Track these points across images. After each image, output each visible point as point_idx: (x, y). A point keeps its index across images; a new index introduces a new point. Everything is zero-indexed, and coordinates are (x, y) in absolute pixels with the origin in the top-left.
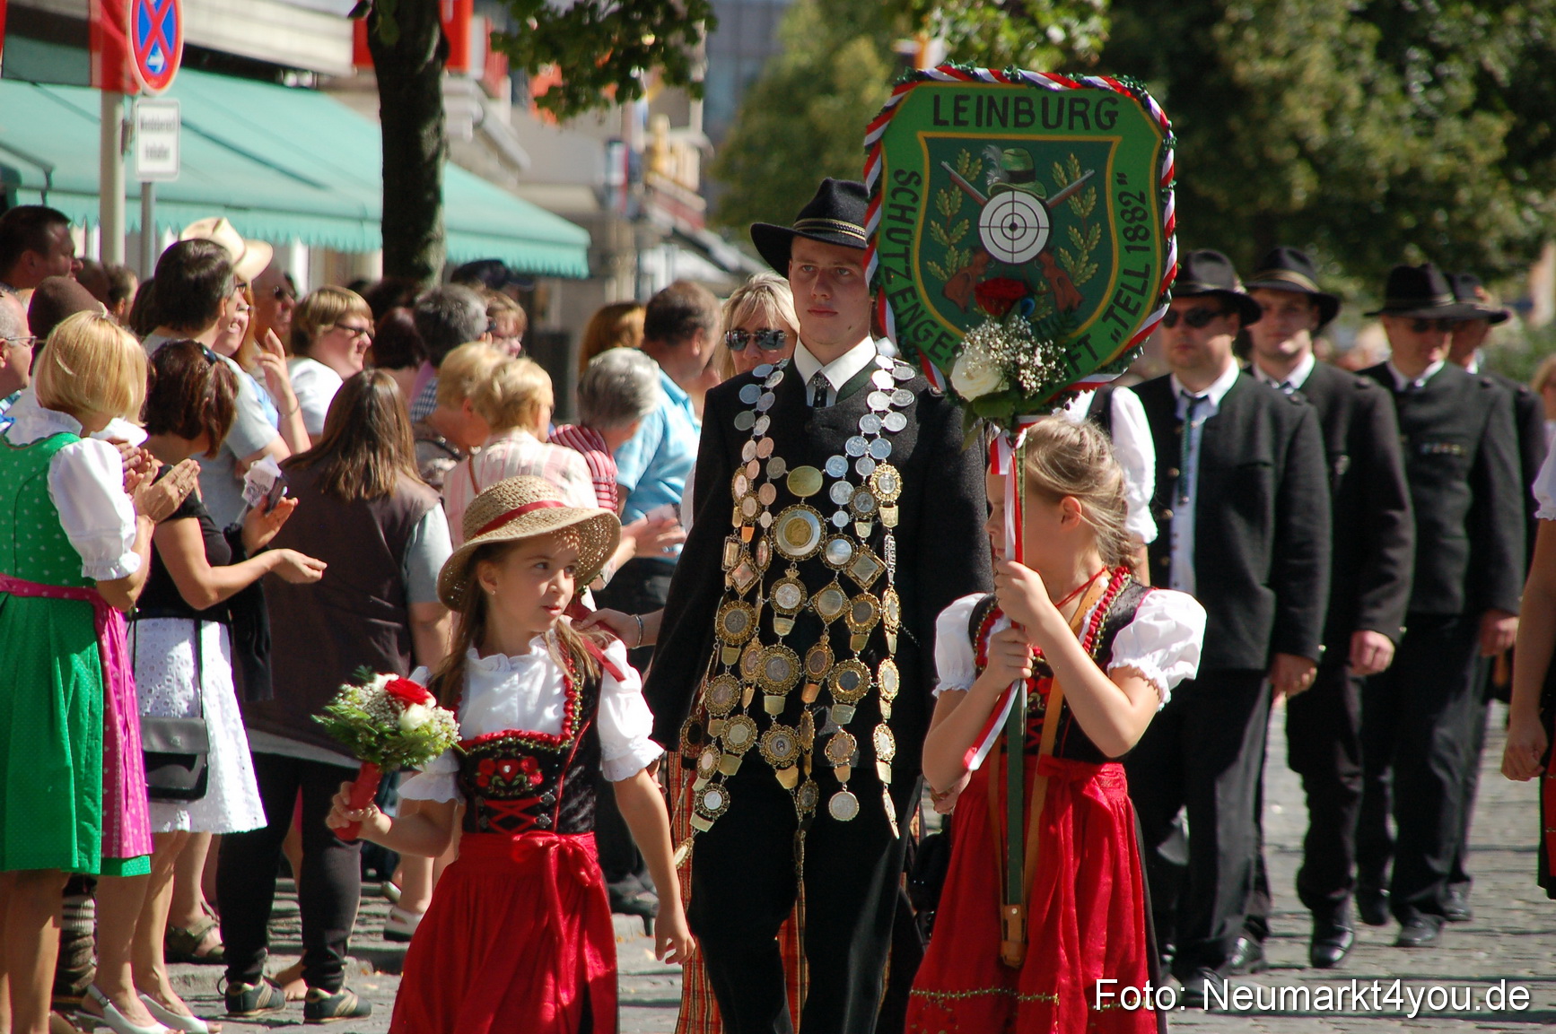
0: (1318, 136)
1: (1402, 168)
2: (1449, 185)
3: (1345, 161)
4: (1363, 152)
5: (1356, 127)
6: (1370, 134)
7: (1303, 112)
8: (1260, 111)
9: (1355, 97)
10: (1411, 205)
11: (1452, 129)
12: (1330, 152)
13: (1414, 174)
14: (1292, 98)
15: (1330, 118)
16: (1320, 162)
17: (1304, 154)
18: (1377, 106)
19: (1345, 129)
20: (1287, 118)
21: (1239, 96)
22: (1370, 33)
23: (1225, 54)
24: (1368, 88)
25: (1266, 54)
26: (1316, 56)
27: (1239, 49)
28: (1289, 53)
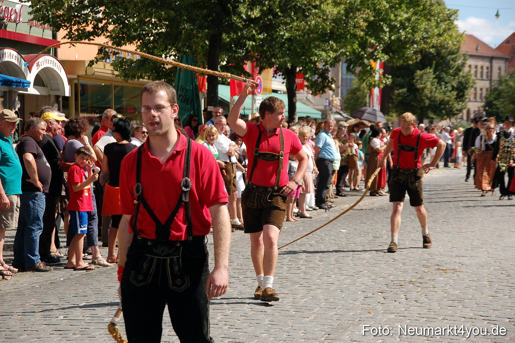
0: (429, 95)
1: (441, 100)
2: (448, 102)
3: (433, 99)
4: (436, 97)
5: (435, 94)
6: (436, 95)
7: (427, 92)
8: (421, 92)
9: (434, 90)
10: (443, 105)
11: (448, 94)
12: (431, 97)
13: (443, 100)
14: (425, 90)
15: (431, 92)
16: (429, 99)
17: (427, 98)
18: (437, 91)
19: (433, 94)
20: (425, 93)
21: (417, 90)
22: (436, 80)
23: (415, 84)
24: (436, 88)
25: (421, 84)
26: (429, 84)
27: (417, 83)
28: (425, 84)
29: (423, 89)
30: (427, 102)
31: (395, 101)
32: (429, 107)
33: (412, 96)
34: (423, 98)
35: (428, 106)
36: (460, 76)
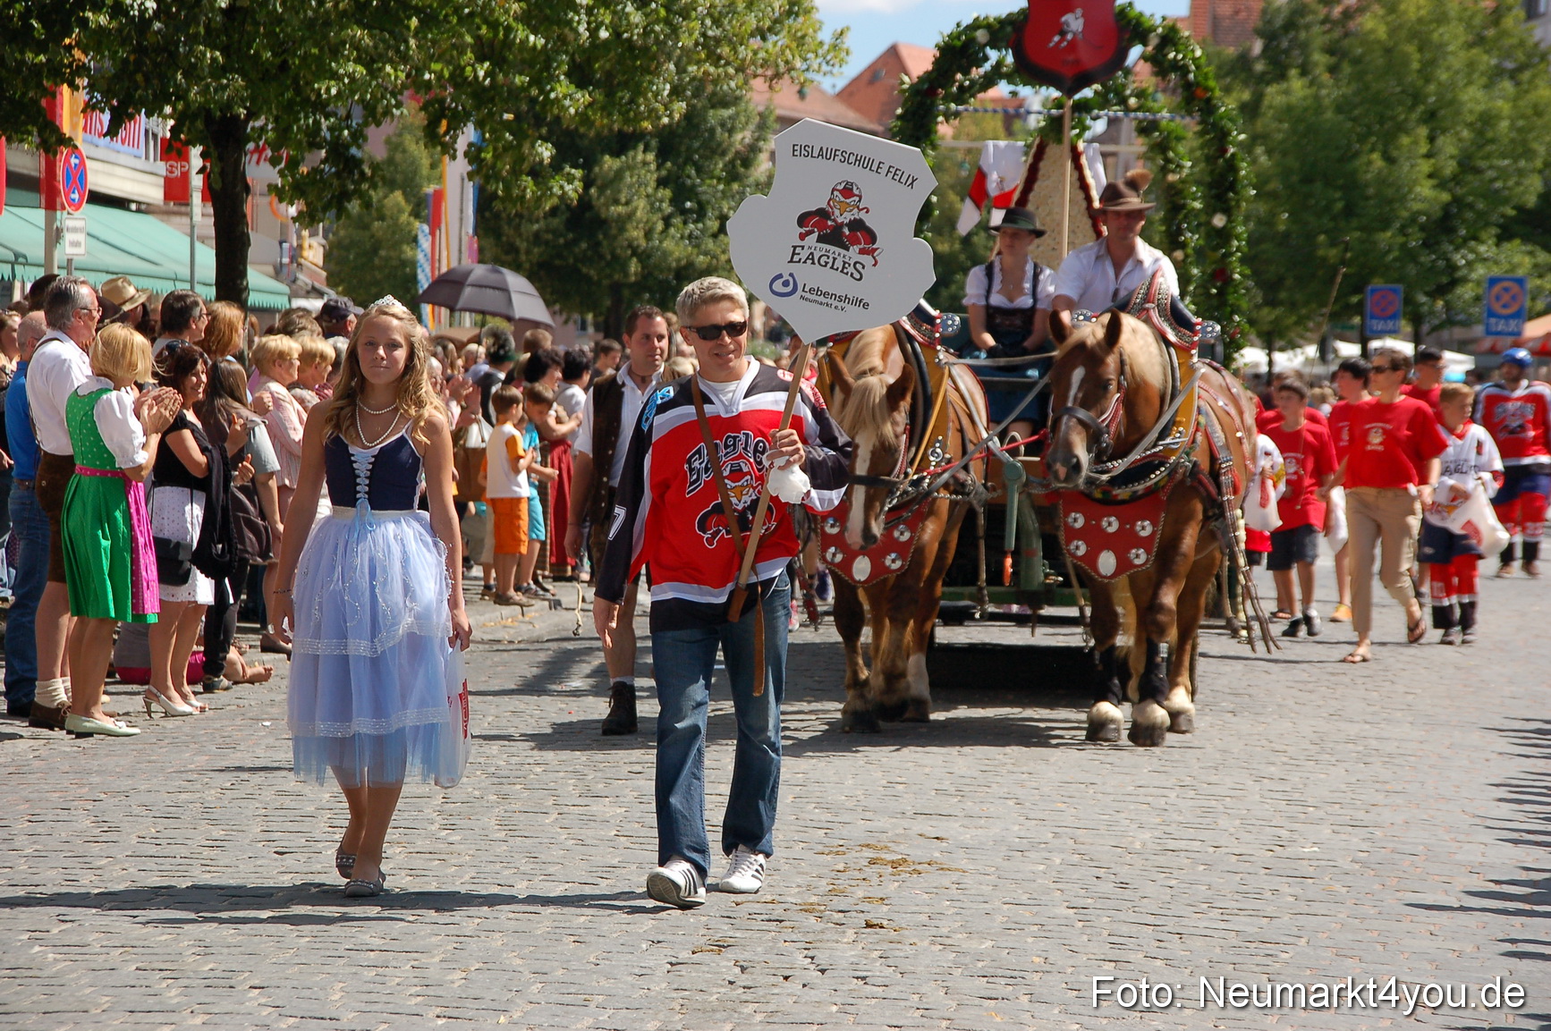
0: (643, 243)
1: (683, 262)
3: (655, 258)
4: (665, 254)
5: (661, 241)
6: (668, 244)
7: (635, 234)
8: (614, 231)
9: (660, 226)
12: (648, 253)
14: (629, 226)
15: (648, 234)
16: (644, 257)
17: (635, 255)
18: (672, 230)
19: (656, 242)
20: (627, 235)
21: (602, 224)
22: (666, 193)
23: (594, 203)
24: (667, 221)
25: (616, 202)
26: (641, 204)
27: (602, 200)
28: (627, 203)
29: (623, 221)
30: (634, 267)
31: (523, 257)
32: (640, 287)
33: (584, 245)
34: (618, 251)
35: (636, 283)
36: (751, 180)
